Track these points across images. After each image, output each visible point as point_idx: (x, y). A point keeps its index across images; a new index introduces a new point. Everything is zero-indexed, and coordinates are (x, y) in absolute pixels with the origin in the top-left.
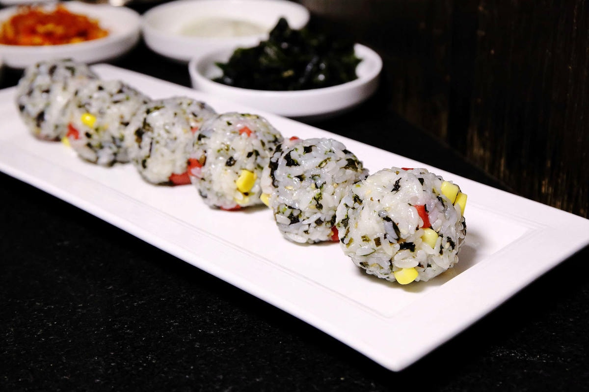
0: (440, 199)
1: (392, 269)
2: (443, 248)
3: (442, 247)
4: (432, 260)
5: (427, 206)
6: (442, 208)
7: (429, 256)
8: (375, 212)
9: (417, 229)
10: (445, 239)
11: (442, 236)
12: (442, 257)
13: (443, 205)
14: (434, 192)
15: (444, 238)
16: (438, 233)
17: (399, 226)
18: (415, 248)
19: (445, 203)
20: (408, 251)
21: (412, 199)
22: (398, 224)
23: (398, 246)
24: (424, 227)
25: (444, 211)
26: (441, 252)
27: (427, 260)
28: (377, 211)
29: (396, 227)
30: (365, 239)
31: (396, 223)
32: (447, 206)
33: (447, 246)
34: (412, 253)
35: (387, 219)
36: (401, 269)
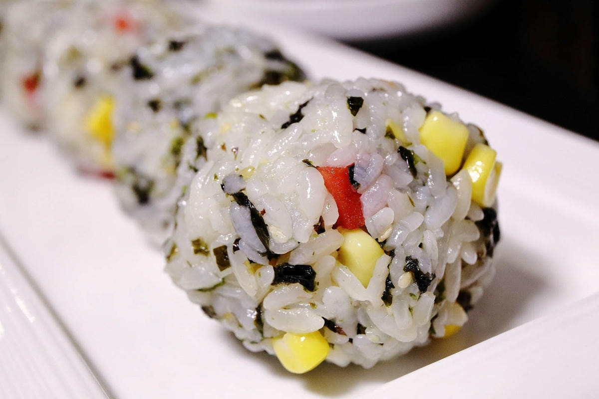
0: (405, 154)
1: (262, 332)
2: (392, 286)
3: (389, 285)
4: (366, 317)
5: (356, 169)
6: (408, 178)
7: (358, 306)
8: (216, 177)
9: (320, 229)
10: (399, 262)
11: (391, 254)
12: (390, 309)
13: (414, 171)
14: (390, 135)
15: (396, 261)
16: (383, 244)
17: (266, 219)
18: (316, 280)
19: (419, 166)
20: (298, 287)
21: (318, 149)
22: (264, 212)
23: (269, 272)
24: (341, 225)
25: (413, 188)
26: (387, 298)
27: (355, 315)
28: (221, 176)
29: (258, 222)
30: (199, 247)
31: (259, 209)
32: (427, 175)
33: (404, 280)
34: (309, 295)
35: (241, 199)
36: (282, 334)
